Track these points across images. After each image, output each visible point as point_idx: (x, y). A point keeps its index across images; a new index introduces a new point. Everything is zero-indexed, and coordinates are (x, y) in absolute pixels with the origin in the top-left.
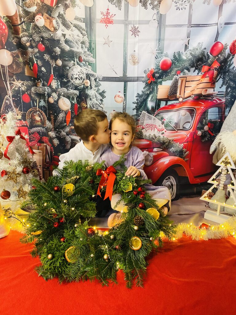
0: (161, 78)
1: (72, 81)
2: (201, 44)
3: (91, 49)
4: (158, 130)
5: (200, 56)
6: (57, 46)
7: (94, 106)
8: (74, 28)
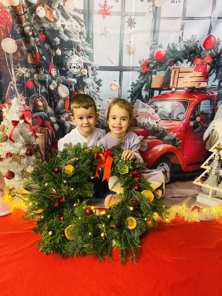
0: (156, 68)
1: (71, 70)
2: (194, 37)
3: (89, 40)
4: (151, 118)
5: (193, 49)
6: (57, 37)
7: (91, 93)
8: (73, 19)
